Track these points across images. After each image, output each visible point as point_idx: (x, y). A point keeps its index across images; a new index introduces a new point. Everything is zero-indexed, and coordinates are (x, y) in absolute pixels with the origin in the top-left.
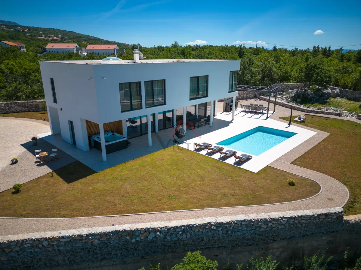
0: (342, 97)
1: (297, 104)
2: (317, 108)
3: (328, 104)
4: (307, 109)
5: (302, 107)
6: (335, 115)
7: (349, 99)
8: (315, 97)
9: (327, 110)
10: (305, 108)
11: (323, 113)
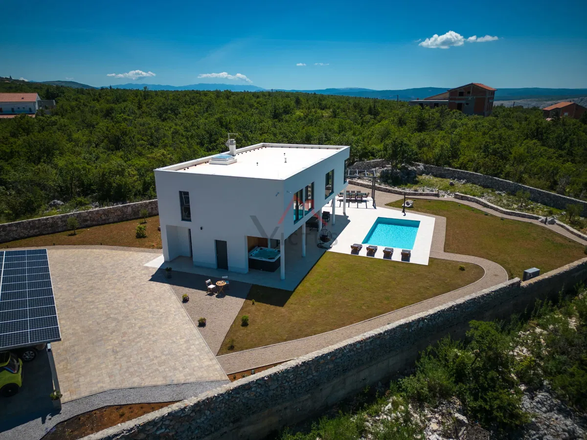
0: (427, 174)
1: (391, 187)
2: (413, 189)
3: (420, 183)
4: (403, 191)
5: (396, 189)
6: (433, 196)
7: (435, 176)
8: (404, 176)
9: (424, 191)
10: (400, 190)
11: (421, 194)
